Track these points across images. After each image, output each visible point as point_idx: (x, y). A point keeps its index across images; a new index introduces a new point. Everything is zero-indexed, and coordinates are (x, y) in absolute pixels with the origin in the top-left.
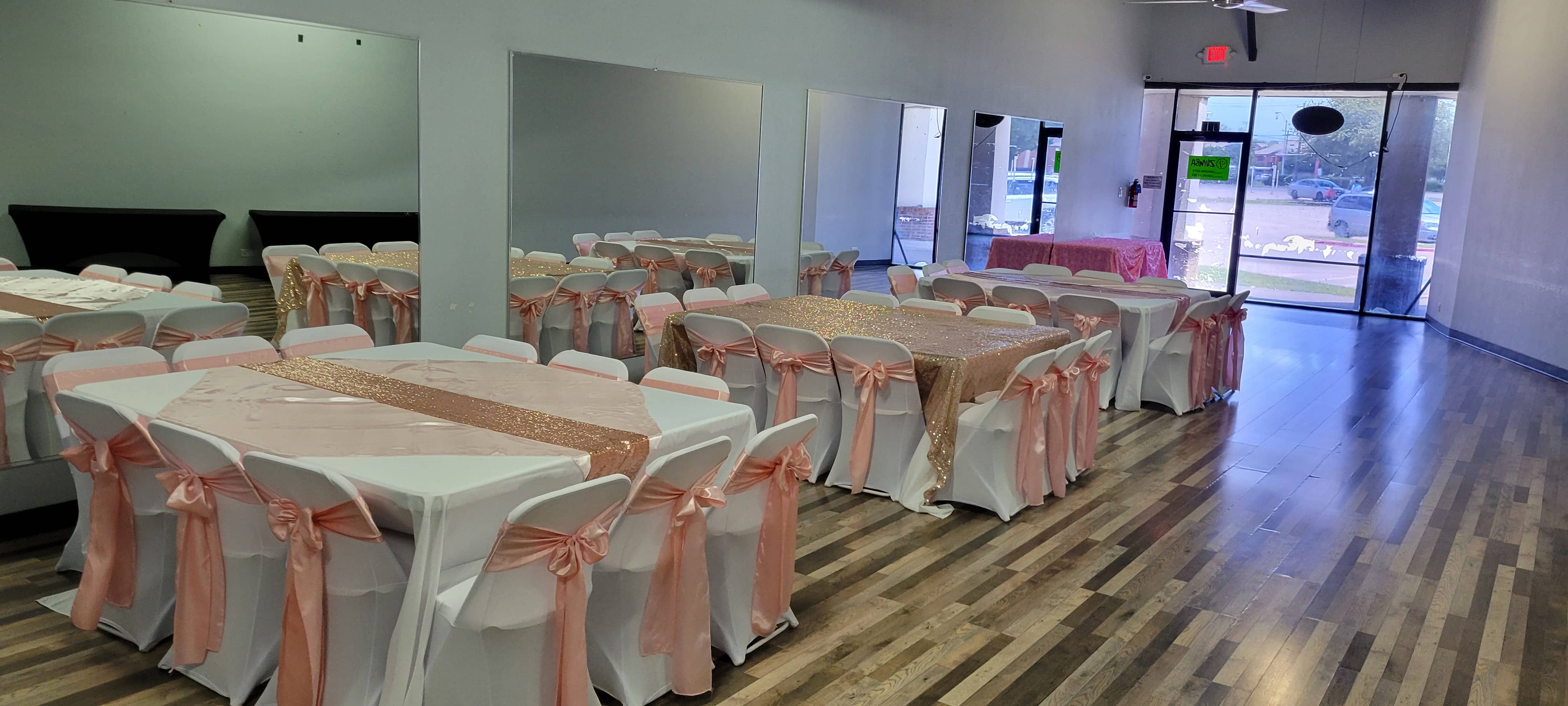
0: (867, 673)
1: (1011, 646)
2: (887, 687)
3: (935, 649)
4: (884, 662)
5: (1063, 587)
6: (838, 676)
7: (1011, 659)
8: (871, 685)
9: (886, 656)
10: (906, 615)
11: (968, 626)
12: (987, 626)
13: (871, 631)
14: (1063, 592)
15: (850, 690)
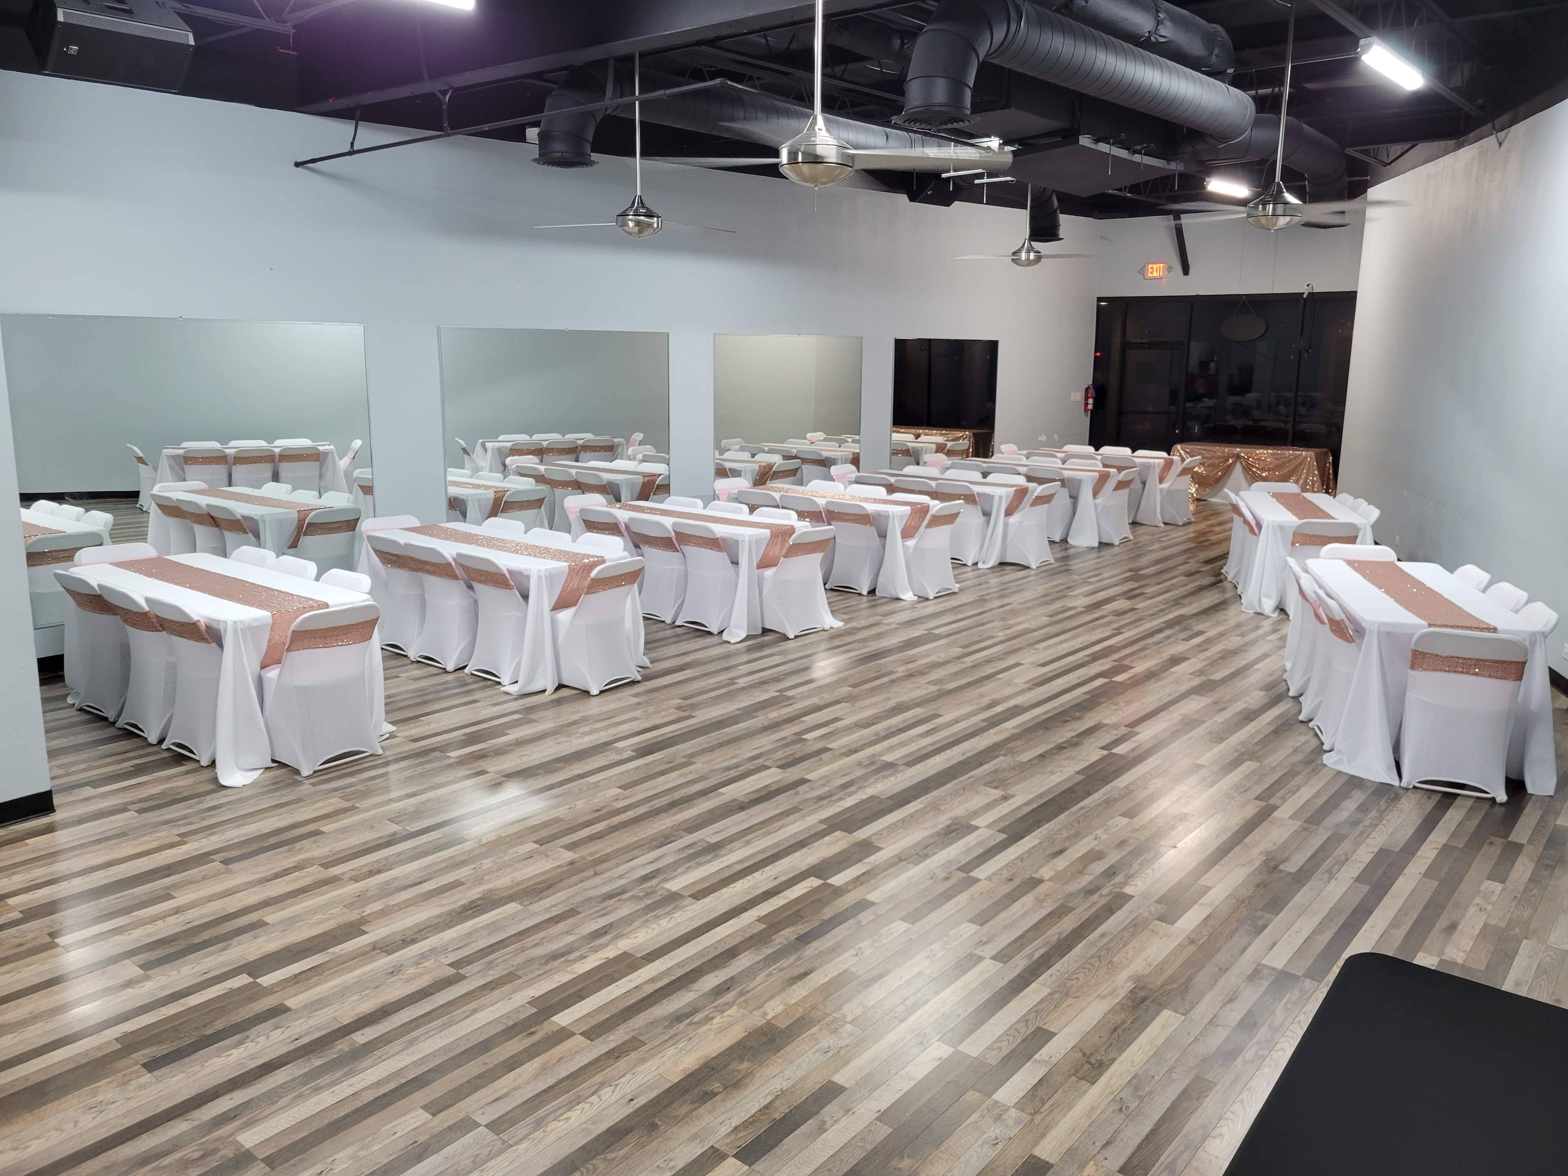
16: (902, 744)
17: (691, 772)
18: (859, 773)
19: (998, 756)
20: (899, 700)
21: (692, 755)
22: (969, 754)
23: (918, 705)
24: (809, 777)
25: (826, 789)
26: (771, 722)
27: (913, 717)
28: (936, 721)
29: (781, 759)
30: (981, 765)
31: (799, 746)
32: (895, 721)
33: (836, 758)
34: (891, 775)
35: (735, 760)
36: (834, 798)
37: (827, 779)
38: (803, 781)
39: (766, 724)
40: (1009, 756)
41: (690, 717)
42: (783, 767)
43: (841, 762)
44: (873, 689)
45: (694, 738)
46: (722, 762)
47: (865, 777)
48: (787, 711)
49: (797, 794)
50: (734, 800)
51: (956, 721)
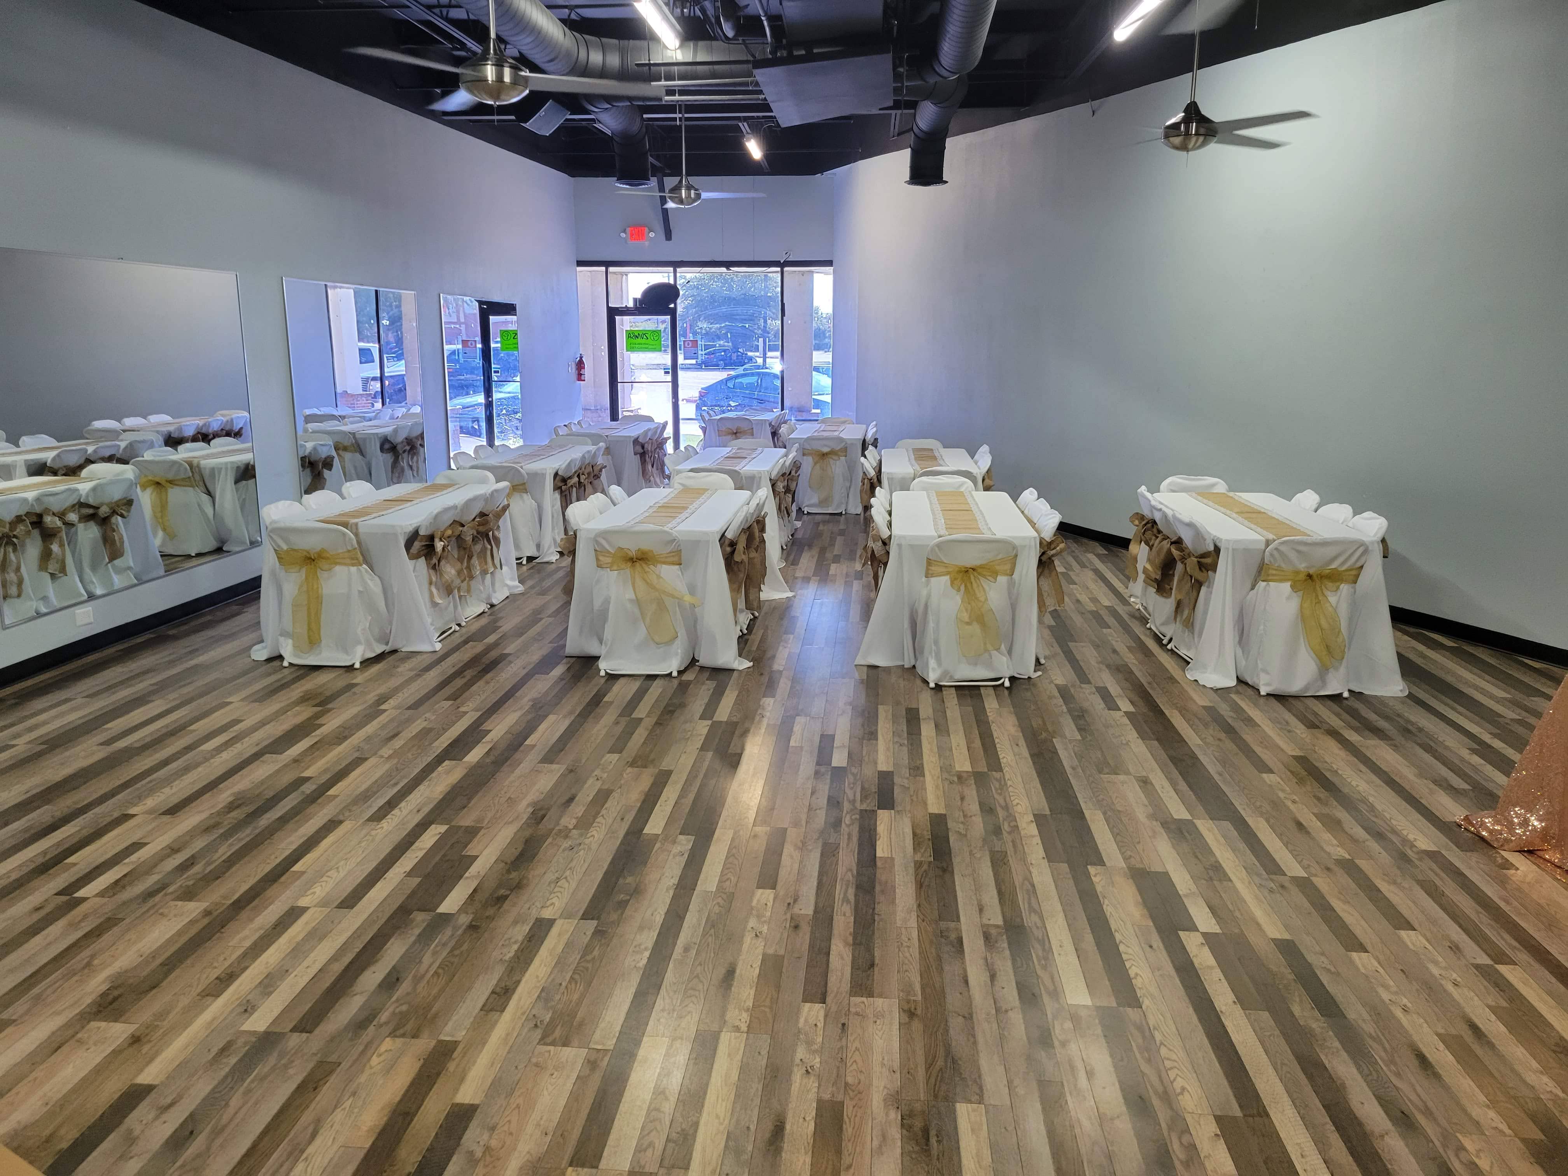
0: (571, 827)
1: (673, 777)
2: (594, 833)
3: (615, 795)
4: (580, 815)
5: (686, 722)
6: (548, 836)
7: (679, 787)
8: (581, 835)
9: (578, 809)
10: (572, 774)
11: (629, 770)
12: (646, 767)
13: (551, 794)
14: (688, 726)
15: (566, 844)
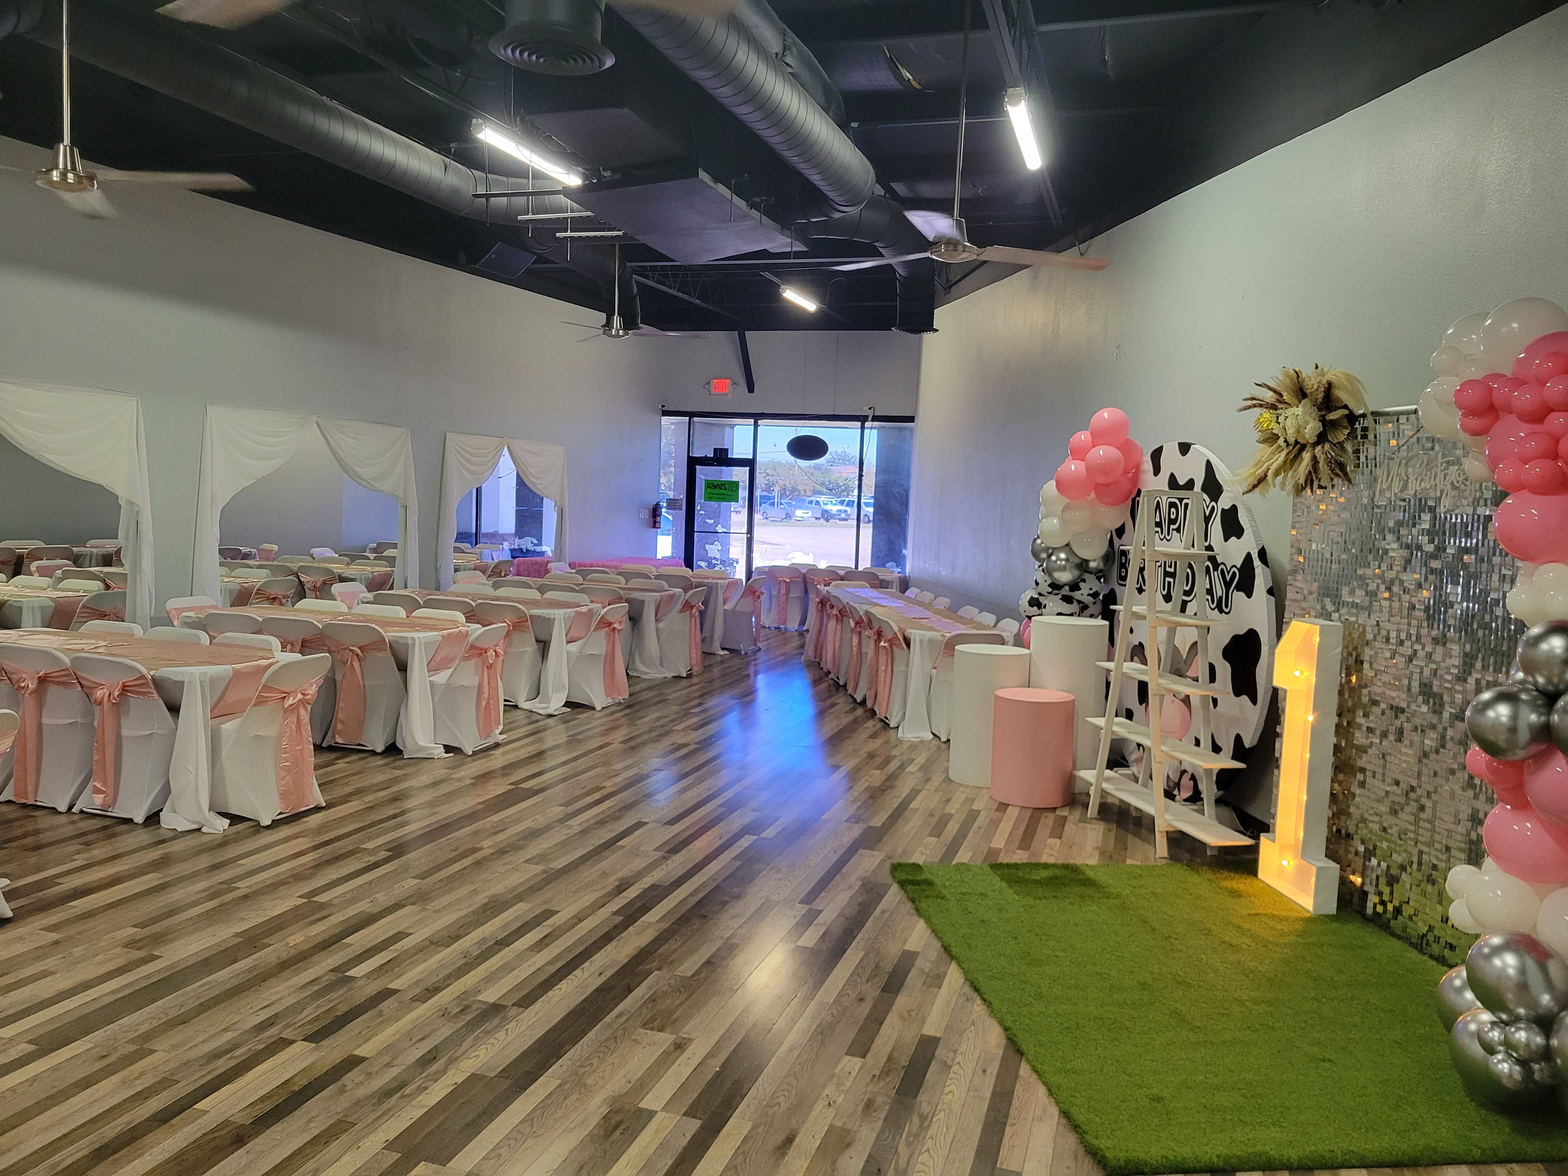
16: (508, 968)
17: (142, 1074)
18: (445, 1031)
19: (648, 974)
20: (491, 892)
21: (147, 1037)
22: (609, 973)
23: (520, 898)
24: (360, 1052)
25: (394, 1072)
26: (292, 952)
27: (516, 919)
28: (550, 921)
29: (310, 1022)
30: (630, 990)
31: (341, 992)
32: (492, 928)
33: (405, 1009)
34: (497, 1028)
35: (230, 1035)
36: (408, 1090)
37: (392, 1050)
38: (352, 1062)
39: (284, 956)
40: (665, 970)
41: (153, 958)
42: (315, 1037)
43: (414, 1015)
44: (451, 879)
45: (155, 1000)
46: (205, 1041)
47: (455, 1040)
48: (319, 930)
49: (342, 1090)
50: (226, 1123)
51: (579, 919)
